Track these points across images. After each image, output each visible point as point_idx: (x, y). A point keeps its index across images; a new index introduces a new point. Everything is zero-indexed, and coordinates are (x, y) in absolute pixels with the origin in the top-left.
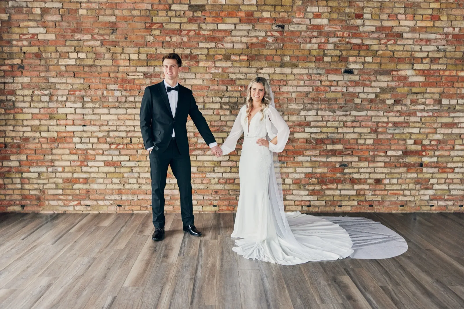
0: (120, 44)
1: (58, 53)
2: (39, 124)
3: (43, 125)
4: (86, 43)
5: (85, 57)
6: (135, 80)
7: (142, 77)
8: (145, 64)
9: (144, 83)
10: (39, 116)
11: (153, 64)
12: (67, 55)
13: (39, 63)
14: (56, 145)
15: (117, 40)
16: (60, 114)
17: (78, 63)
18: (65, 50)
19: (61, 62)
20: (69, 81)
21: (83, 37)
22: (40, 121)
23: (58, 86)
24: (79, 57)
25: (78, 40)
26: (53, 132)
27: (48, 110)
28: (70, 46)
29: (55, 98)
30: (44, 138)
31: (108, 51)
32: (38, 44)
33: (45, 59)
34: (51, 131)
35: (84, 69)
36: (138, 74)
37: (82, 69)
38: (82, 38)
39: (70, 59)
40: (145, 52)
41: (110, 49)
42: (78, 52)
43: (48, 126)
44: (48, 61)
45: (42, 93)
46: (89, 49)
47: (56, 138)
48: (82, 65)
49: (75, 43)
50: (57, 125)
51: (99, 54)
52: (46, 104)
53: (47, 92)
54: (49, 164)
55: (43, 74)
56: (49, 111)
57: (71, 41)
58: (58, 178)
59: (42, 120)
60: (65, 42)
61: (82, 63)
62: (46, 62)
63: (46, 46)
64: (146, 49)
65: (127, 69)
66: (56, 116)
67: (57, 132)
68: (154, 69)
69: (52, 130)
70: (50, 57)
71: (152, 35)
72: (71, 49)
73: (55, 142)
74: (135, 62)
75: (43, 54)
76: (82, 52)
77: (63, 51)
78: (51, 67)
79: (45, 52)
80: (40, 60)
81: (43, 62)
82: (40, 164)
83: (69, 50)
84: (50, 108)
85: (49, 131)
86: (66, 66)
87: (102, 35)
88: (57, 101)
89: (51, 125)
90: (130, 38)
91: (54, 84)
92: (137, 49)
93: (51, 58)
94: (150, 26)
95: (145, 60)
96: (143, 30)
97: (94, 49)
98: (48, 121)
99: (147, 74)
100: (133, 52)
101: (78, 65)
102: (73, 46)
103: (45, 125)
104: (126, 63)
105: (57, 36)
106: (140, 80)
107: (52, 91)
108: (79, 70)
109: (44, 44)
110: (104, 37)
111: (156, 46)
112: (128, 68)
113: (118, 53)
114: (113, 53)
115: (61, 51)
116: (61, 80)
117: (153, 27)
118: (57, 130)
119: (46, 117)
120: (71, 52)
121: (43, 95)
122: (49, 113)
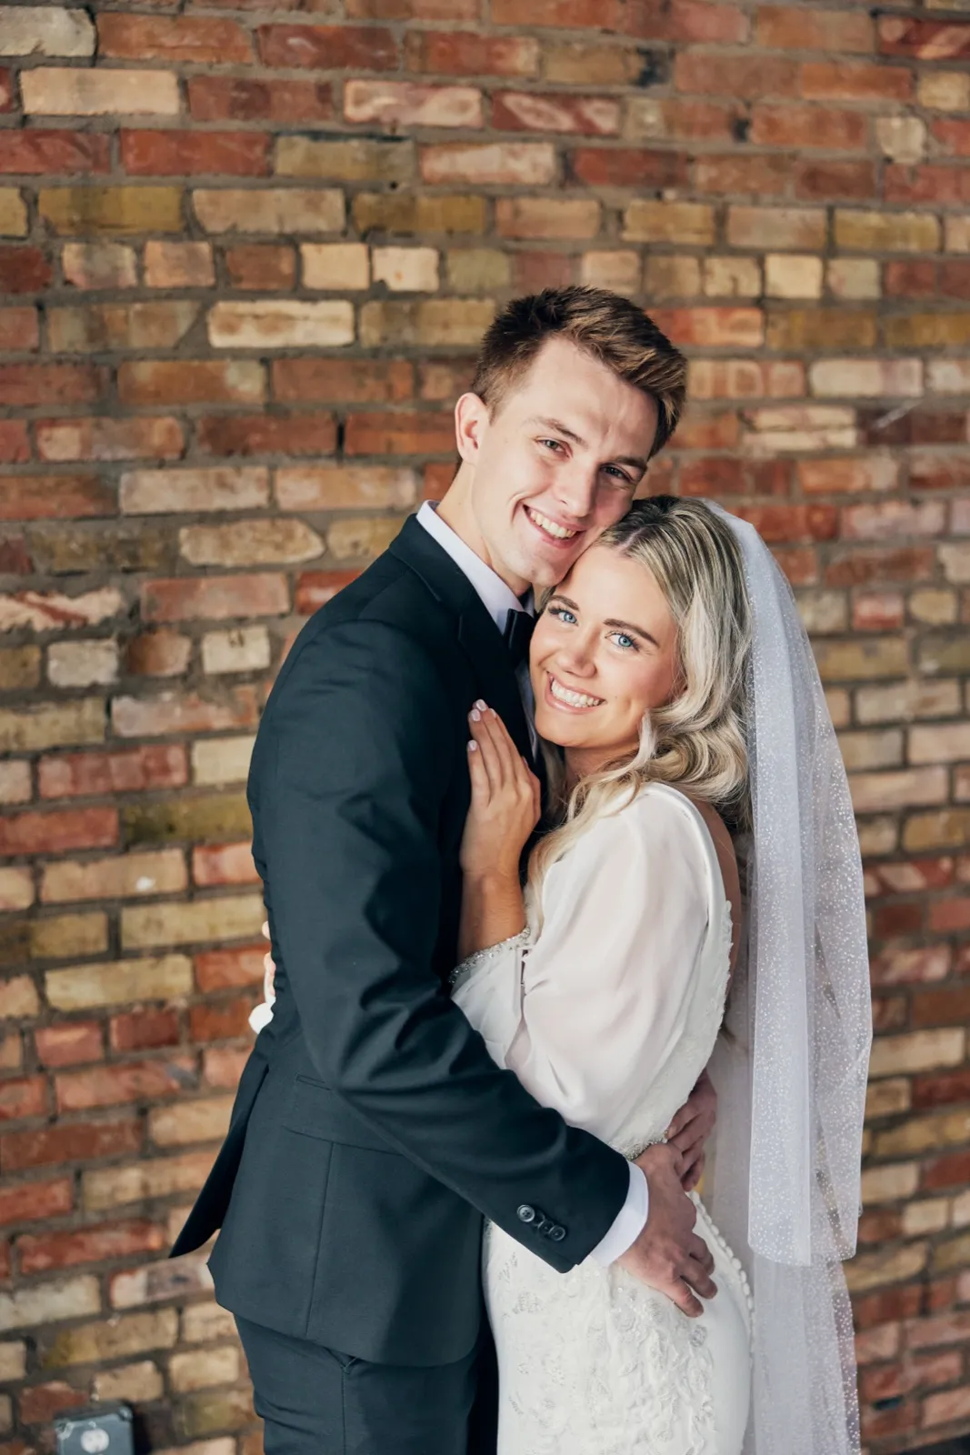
0: (702, 174)
1: (204, 248)
2: (24, 902)
3: (64, 907)
4: (439, 164)
5: (432, 283)
6: (802, 465)
7: (848, 438)
8: (868, 340)
9: (858, 483)
10: (29, 830)
11: (925, 336)
12: (286, 266)
13: (33, 340)
14: (186, 1064)
15: (680, 143)
16: (210, 790)
17: (371, 336)
18: (268, 223)
19: (230, 328)
20: (299, 489)
21: (419, 103)
22: (37, 876)
23: (198, 548)
24: (382, 283)
25: (378, 133)
26: (160, 953)
27: (114, 762)
28: (312, 182)
29: (173, 655)
30: (77, 1017)
31: (612, 227)
32: (28, 161)
33: (84, 299)
34: (135, 955)
35: (419, 382)
36: (819, 415)
37: (403, 385)
38: (409, 118)
39: (312, 296)
40: (868, 245)
41: (620, 215)
42: (373, 236)
43: (113, 907)
44: (114, 313)
45: (53, 613)
46: (467, 212)
47: (181, 1004)
48: (405, 349)
49: (349, 158)
50: (193, 892)
51: (539, 257)
52: (91, 710)
53: (99, 605)
54: (122, 1240)
55: (62, 444)
56: (122, 770)
57: (316, 135)
58: (196, 1347)
59: (55, 858)
60: (270, 148)
61: (408, 335)
62: (96, 331)
63: (98, 177)
64: (874, 219)
65: (742, 374)
66: (182, 810)
67: (185, 949)
68: (926, 376)
69: (152, 939)
70: (130, 278)
71: (912, 110)
72: (314, 206)
73: (173, 1041)
74: (799, 321)
75: (71, 256)
76: (408, 239)
77: (250, 224)
78: (145, 372)
79: (89, 230)
80: (40, 307)
81: (67, 332)
82: (41, 1261)
83: (306, 222)
84: (126, 746)
85: (116, 950)
86: (266, 359)
87: (567, 100)
88: (192, 679)
89: (135, 901)
90: (772, 126)
91: (167, 522)
92: (816, 216)
93: (137, 293)
94: (905, 41)
95: (867, 304)
96: (857, 66)
97: (504, 211)
98: (110, 865)
99: (881, 413)
100: (787, 240)
101: (375, 352)
102: (335, 183)
103: (82, 906)
104: (742, 326)
105: (198, 90)
106: (838, 466)
107: (143, 587)
108: (380, 396)
109: (79, 160)
110: (579, 117)
111: (946, 195)
112: (751, 367)
113: (685, 250)
114: (645, 251)
115: (233, 230)
116: (222, 484)
117: (929, 52)
118: (190, 935)
119: (96, 830)
120: (318, 238)
121: (64, 635)
122: (118, 794)
